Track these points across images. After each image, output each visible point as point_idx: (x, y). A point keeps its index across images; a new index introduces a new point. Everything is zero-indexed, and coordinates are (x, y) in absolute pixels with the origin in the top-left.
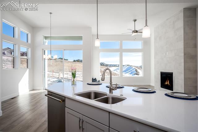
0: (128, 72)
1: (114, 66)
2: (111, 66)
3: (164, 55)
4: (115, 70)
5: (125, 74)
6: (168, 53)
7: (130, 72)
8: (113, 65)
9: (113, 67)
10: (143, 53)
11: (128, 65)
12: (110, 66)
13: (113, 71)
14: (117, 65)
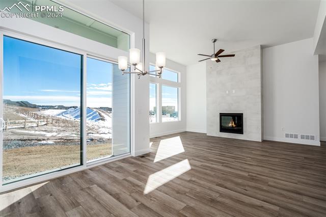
14: (54, 106)
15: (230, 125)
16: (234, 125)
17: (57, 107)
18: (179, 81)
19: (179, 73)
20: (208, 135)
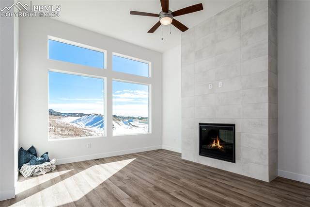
0: (96, 125)
1: (71, 116)
2: (66, 115)
3: (210, 87)
4: (73, 122)
5: (92, 128)
6: (220, 83)
7: (99, 124)
8: (68, 114)
9: (70, 118)
10: (150, 86)
11: (95, 114)
12: (64, 116)
13: (71, 124)
14: (76, 114)
15: (214, 145)
16: (220, 146)
17: (77, 115)
18: (150, 75)
19: (150, 64)
20: (183, 158)
